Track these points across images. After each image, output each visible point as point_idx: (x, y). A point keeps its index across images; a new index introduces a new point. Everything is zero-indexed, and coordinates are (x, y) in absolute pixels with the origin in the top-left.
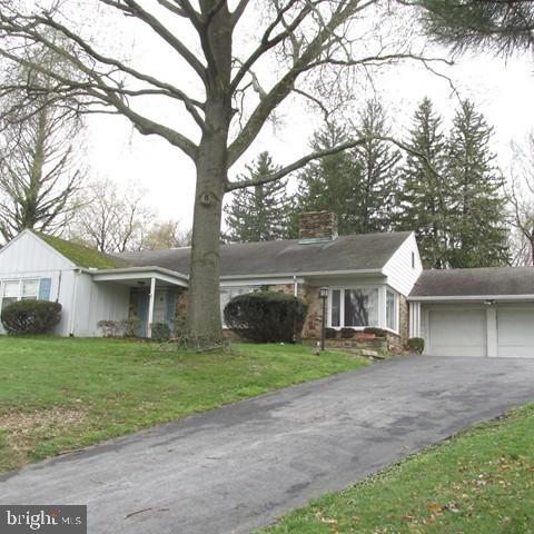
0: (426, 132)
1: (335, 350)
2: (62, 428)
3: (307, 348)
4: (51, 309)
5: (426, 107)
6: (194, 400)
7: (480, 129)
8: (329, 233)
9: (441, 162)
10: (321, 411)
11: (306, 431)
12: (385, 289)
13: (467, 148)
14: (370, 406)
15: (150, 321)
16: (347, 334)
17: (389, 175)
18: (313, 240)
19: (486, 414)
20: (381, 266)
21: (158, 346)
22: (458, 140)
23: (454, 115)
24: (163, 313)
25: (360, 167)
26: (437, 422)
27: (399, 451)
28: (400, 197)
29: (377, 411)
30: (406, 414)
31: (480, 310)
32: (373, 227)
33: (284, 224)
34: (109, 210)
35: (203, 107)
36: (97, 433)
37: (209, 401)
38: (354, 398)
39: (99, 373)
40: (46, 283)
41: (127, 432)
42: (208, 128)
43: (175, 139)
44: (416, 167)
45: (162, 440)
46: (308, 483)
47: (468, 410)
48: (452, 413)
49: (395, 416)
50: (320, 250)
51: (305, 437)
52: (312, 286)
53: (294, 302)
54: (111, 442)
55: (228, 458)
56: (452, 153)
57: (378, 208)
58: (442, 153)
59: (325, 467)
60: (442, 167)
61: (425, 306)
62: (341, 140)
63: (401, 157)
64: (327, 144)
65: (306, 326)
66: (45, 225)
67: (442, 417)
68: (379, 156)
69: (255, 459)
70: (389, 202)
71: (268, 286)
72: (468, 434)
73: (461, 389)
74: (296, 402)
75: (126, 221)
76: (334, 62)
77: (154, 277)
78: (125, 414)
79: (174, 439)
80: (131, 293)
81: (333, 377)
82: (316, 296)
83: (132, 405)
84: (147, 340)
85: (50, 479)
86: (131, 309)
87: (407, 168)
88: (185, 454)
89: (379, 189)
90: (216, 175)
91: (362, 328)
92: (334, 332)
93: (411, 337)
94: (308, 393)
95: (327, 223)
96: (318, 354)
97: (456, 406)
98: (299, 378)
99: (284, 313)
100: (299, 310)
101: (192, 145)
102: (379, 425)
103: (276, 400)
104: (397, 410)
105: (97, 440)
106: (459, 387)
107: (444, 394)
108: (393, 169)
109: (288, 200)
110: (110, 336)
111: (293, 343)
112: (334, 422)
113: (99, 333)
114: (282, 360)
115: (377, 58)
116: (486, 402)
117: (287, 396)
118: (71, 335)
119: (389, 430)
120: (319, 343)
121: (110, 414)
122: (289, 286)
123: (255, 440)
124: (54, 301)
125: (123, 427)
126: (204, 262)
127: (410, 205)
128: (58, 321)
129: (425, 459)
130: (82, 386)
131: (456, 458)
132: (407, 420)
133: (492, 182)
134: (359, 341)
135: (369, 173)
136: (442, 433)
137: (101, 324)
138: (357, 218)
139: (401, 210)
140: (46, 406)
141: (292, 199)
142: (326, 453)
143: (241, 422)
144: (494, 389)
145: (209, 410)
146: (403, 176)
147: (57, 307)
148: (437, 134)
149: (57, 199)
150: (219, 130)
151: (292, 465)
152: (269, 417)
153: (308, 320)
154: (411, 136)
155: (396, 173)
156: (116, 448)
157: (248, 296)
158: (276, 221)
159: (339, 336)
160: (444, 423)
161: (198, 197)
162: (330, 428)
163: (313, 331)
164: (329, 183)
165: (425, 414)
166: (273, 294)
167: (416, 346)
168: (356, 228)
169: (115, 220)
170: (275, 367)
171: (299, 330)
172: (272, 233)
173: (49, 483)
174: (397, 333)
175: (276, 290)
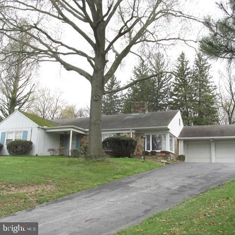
0: (183, 67)
1: (149, 160)
2: (47, 191)
3: (138, 159)
4: (28, 144)
5: (182, 56)
6: (96, 180)
7: (205, 65)
8: (144, 111)
9: (189, 79)
10: (149, 184)
11: (144, 191)
12: (169, 134)
13: (200, 73)
14: (168, 182)
15: (70, 149)
16: (153, 153)
17: (167, 85)
18: (137, 114)
19: (215, 184)
20: (167, 125)
21: (77, 159)
22: (196, 70)
23: (194, 59)
24: (75, 145)
25: (154, 82)
26: (196, 187)
27: (183, 197)
28: (172, 94)
29: (171, 183)
30: (183, 184)
31: (208, 143)
32: (160, 107)
33: (121, 106)
34: (47, 101)
35: (94, 59)
36: (61, 193)
37: (103, 181)
38: (160, 179)
39: (55, 170)
40: (25, 133)
41: (73, 193)
42: (96, 68)
43: (82, 72)
44: (179, 81)
45: (88, 195)
46: (150, 209)
47: (208, 183)
48: (201, 184)
49: (179, 185)
50: (141, 118)
51: (145, 193)
52: (138, 133)
53: (131, 140)
54: (67, 197)
55: (117, 201)
56: (193, 75)
57: (162, 99)
58: (189, 76)
59: (156, 204)
60: (189, 81)
61: (185, 141)
62: (146, 70)
63: (172, 77)
64: (140, 72)
65: (136, 150)
66: (20, 107)
67: (197, 186)
68: (163, 77)
69: (128, 202)
70: (167, 96)
71: (119, 134)
72: (209, 191)
73: (204, 175)
74: (138, 181)
75: (54, 105)
76: (147, 41)
77: (72, 130)
78: (70, 186)
79: (92, 195)
80: (61, 137)
81: (151, 171)
82: (140, 138)
83: (72, 183)
84: (69, 157)
85: (49, 210)
86: (60, 144)
87: (175, 82)
88: (99, 200)
89: (163, 91)
90: (100, 88)
91: (160, 151)
92: (148, 152)
93: (179, 155)
94: (141, 178)
95: (143, 107)
96: (143, 162)
97: (203, 181)
98: (137, 171)
99: (127, 145)
100: (134, 143)
101: (89, 75)
102: (173, 189)
103: (130, 180)
104: (179, 183)
105: (62, 196)
106: (203, 174)
107: (197, 177)
108: (169, 82)
109: (123, 96)
110: (53, 155)
111: (131, 157)
112: (155, 188)
113: (48, 154)
114: (128, 164)
115: (165, 40)
116: (214, 179)
117: (133, 179)
118: (37, 155)
119: (177, 190)
120: (142, 157)
121: (64, 186)
122: (128, 133)
123: (125, 195)
124: (29, 140)
125: (71, 191)
126: (95, 124)
127: (176, 98)
128: (31, 149)
129: (194, 200)
130: (50, 175)
131: (206, 199)
132: (184, 186)
133: (211, 88)
134: (158, 156)
135: (158, 84)
136: (199, 191)
137: (49, 150)
138: (153, 103)
139: (172, 100)
140: (38, 183)
141: (125, 95)
142: (155, 199)
143: (117, 189)
144: (217, 175)
145: (103, 184)
146: (173, 86)
147: (31, 143)
148: (187, 67)
149: (25, 96)
150: (101, 69)
151: (143, 203)
152: (129, 187)
153: (137, 148)
154: (176, 68)
155: (170, 84)
156: (71, 199)
157: (112, 138)
158: (118, 105)
159: (150, 154)
160: (199, 187)
161: (92, 97)
162: (154, 190)
163: (139, 152)
164: (141, 88)
165: (191, 184)
166: (122, 136)
167: (181, 158)
168: (153, 108)
169: (49, 105)
170: (127, 167)
171: (133, 152)
172: (116, 110)
173: (49, 211)
174: (174, 153)
175: (123, 135)
